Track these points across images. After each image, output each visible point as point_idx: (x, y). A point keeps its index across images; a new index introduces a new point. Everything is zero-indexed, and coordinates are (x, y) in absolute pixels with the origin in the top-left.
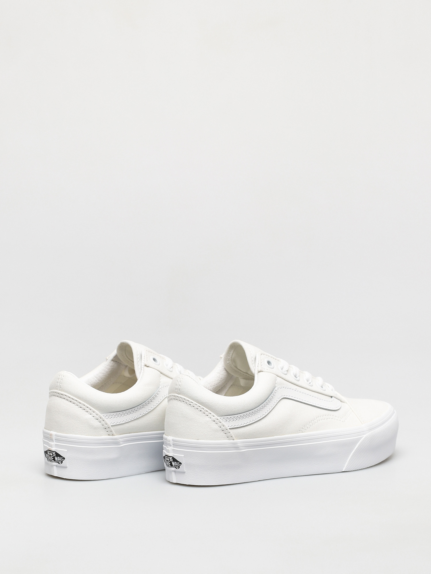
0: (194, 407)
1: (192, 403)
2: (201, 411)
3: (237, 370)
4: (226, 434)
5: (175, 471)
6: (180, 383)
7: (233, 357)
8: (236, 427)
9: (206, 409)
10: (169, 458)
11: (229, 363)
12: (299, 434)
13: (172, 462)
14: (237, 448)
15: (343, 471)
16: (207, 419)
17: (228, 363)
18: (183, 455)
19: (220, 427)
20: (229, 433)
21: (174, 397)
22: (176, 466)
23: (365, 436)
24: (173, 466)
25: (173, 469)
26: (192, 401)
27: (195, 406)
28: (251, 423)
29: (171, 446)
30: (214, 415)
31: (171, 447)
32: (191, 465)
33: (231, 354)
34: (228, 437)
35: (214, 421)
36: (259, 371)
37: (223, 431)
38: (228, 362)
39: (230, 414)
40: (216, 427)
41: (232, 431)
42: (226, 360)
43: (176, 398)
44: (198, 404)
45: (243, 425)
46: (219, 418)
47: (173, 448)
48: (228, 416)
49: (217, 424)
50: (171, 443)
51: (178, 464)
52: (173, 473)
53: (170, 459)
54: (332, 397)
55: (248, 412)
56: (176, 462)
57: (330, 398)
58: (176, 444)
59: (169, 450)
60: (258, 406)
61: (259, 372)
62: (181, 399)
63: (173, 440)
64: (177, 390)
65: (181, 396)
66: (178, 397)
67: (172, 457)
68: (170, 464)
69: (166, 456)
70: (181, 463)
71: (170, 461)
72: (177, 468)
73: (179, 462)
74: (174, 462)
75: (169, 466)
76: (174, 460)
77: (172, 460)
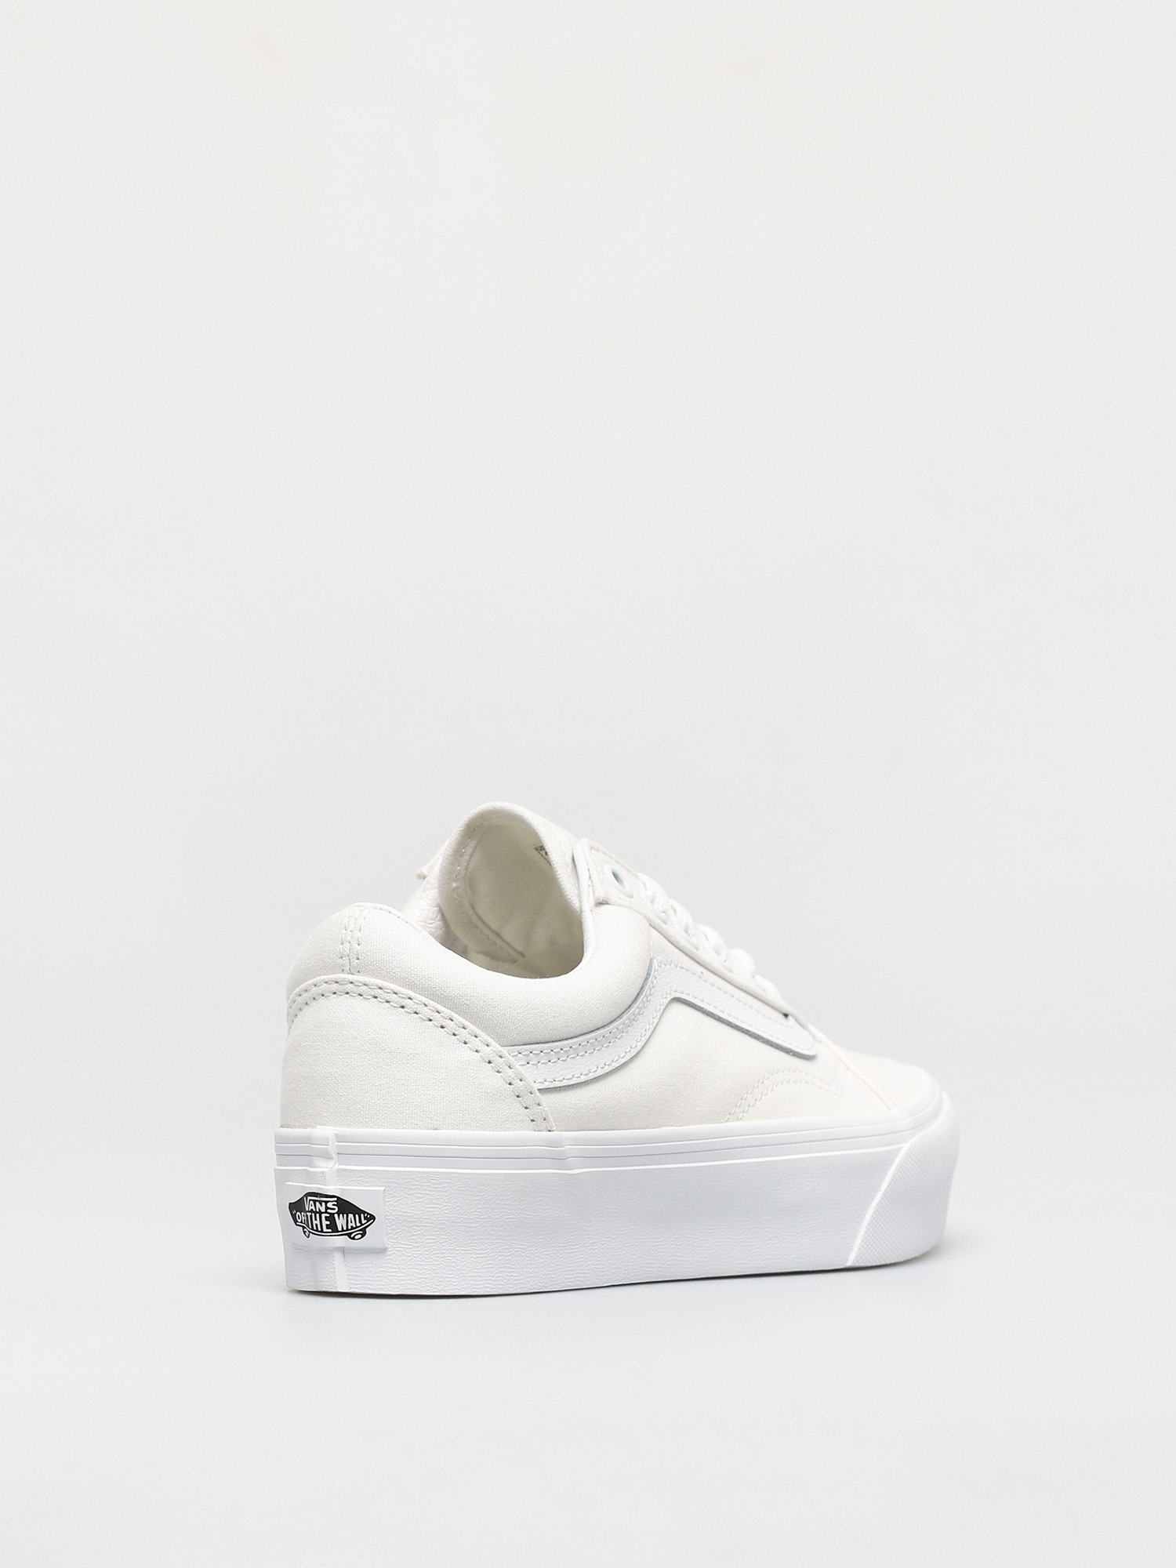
0: (416, 1013)
1: (410, 998)
2: (442, 1027)
3: (474, 918)
4: (526, 1108)
5: (343, 1251)
6: (358, 934)
7: (471, 866)
8: (557, 1084)
9: (461, 1019)
10: (326, 1202)
11: (457, 888)
12: (727, 1123)
13: (336, 1215)
14: (559, 1160)
15: (849, 1264)
16: (466, 1053)
17: (454, 890)
18: (383, 1188)
19: (510, 1084)
20: (539, 1105)
21: (334, 987)
22: (352, 1228)
23: (905, 1147)
24: (340, 1229)
25: (341, 1241)
26: (412, 994)
27: (421, 1008)
28: (600, 1072)
29: (331, 1158)
30: (490, 1041)
31: (330, 1164)
32: (411, 1222)
33: (468, 857)
34: (532, 1121)
35: (490, 1062)
36: (600, 901)
37: (518, 1096)
38: (455, 885)
39: (540, 1039)
40: (497, 1081)
41: (547, 1100)
42: (449, 874)
43: (345, 987)
44: (431, 1002)
45: (579, 1081)
46: (504, 1051)
47: (337, 1166)
48: (533, 1046)
49: (498, 1072)
50: (333, 1147)
51: (360, 1221)
52: (337, 1257)
53: (330, 1205)
54: (786, 1015)
55: (593, 1034)
56: (351, 1216)
57: (783, 1017)
58: (349, 1150)
59: (323, 1173)
60: (619, 1017)
61: (600, 904)
62: (364, 988)
63: (339, 1138)
64: (346, 961)
65: (367, 979)
66: (352, 983)
67: (336, 1199)
68: (328, 1223)
69: (309, 1198)
70: (373, 1218)
71: (326, 1212)
72: (352, 1236)
73: (364, 1212)
74: (345, 1215)
75: (322, 1231)
76: (345, 1207)
77: (336, 1207)
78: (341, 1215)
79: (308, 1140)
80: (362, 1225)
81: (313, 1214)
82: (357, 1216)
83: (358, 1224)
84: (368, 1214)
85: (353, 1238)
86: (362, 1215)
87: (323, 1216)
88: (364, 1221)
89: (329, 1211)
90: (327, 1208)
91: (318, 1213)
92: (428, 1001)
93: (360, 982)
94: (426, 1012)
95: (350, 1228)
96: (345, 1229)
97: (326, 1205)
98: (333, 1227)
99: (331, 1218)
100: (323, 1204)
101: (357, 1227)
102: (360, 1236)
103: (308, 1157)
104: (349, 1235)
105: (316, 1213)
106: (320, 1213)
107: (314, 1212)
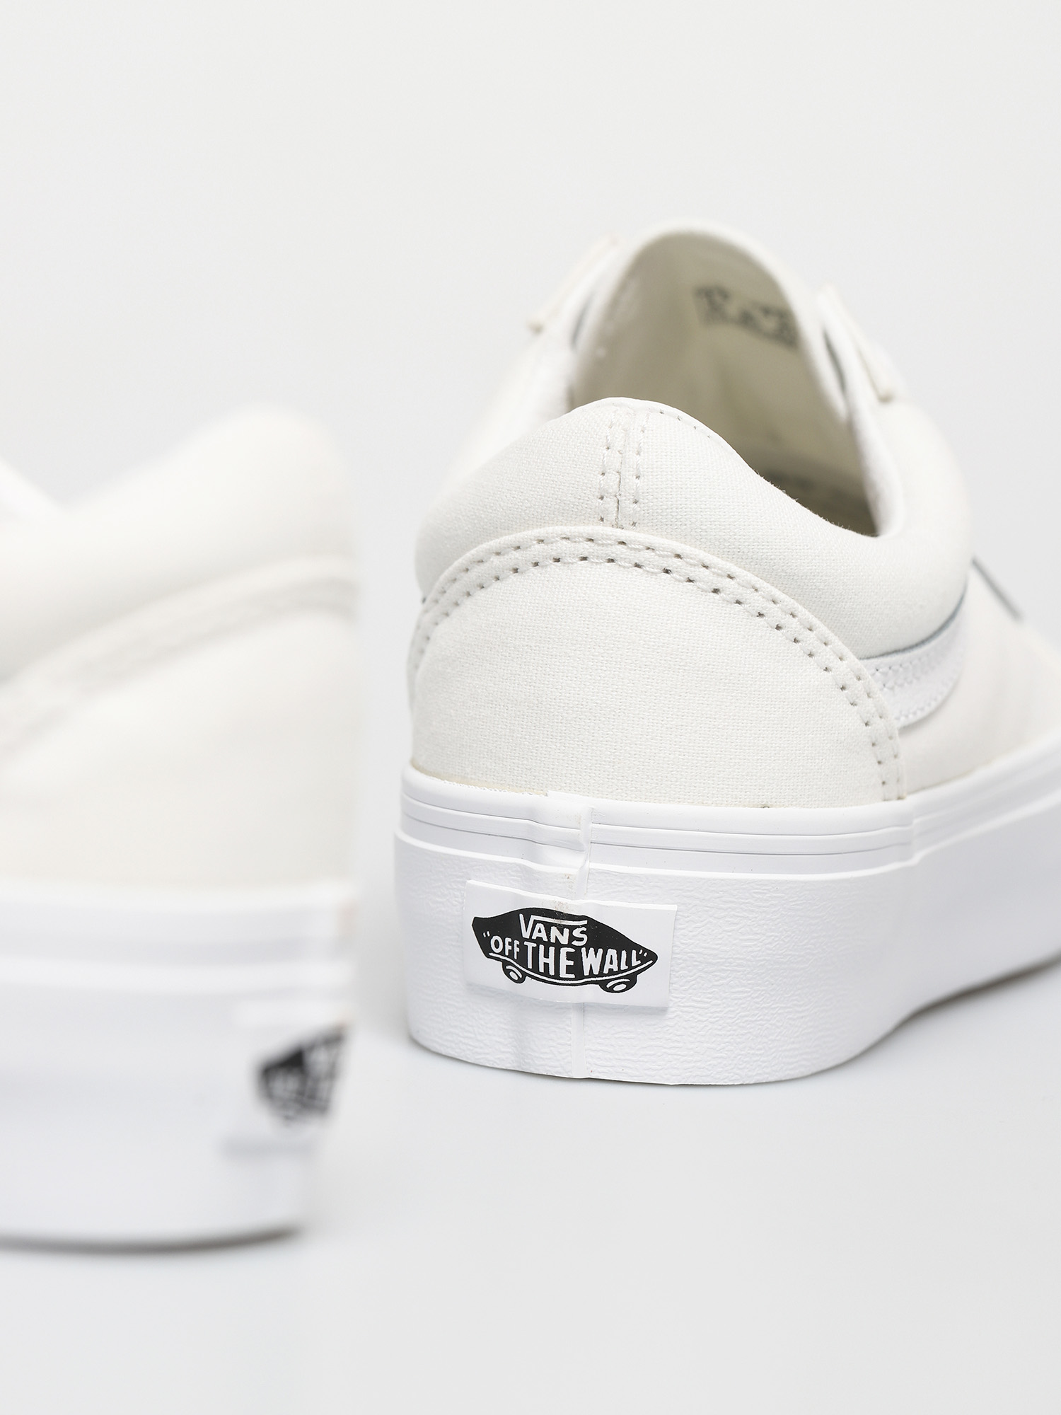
0: (738, 602)
1: (730, 576)
5: (583, 1008)
6: (636, 459)
9: (807, 614)
10: (572, 928)
13: (583, 950)
14: (906, 845)
16: (810, 672)
18: (674, 908)
19: (868, 723)
20: (896, 756)
21: (586, 548)
22: (611, 972)
24: (586, 973)
27: (748, 595)
30: (844, 651)
31: (578, 860)
32: (714, 964)
34: (884, 783)
35: (843, 688)
37: (874, 745)
39: (901, 644)
40: (853, 720)
41: (903, 747)
43: (606, 549)
47: (592, 865)
48: (891, 658)
49: (852, 704)
51: (629, 962)
53: (576, 933)
56: (611, 952)
59: (560, 874)
62: (648, 554)
63: (598, 817)
64: (610, 503)
65: (655, 540)
66: (623, 543)
67: (585, 922)
68: (571, 963)
69: (533, 918)
70: (652, 957)
71: (569, 945)
72: (608, 986)
73: (638, 947)
74: (600, 951)
75: (557, 976)
76: (602, 936)
77: (585, 937)
78: (592, 950)
79: (532, 815)
80: (631, 968)
81: (542, 947)
82: (624, 953)
83: (624, 967)
84: (645, 950)
85: (611, 990)
86: (634, 952)
87: (564, 951)
88: (635, 962)
89: (575, 943)
90: (572, 938)
91: (552, 945)
92: (759, 583)
93: (640, 543)
94: (757, 602)
95: (606, 971)
96: (596, 972)
97: (571, 933)
98: (577, 970)
99: (576, 956)
100: (566, 931)
101: (620, 971)
102: (624, 986)
103: (530, 843)
104: (603, 985)
105: (548, 945)
106: (558, 946)
107: (544, 943)
